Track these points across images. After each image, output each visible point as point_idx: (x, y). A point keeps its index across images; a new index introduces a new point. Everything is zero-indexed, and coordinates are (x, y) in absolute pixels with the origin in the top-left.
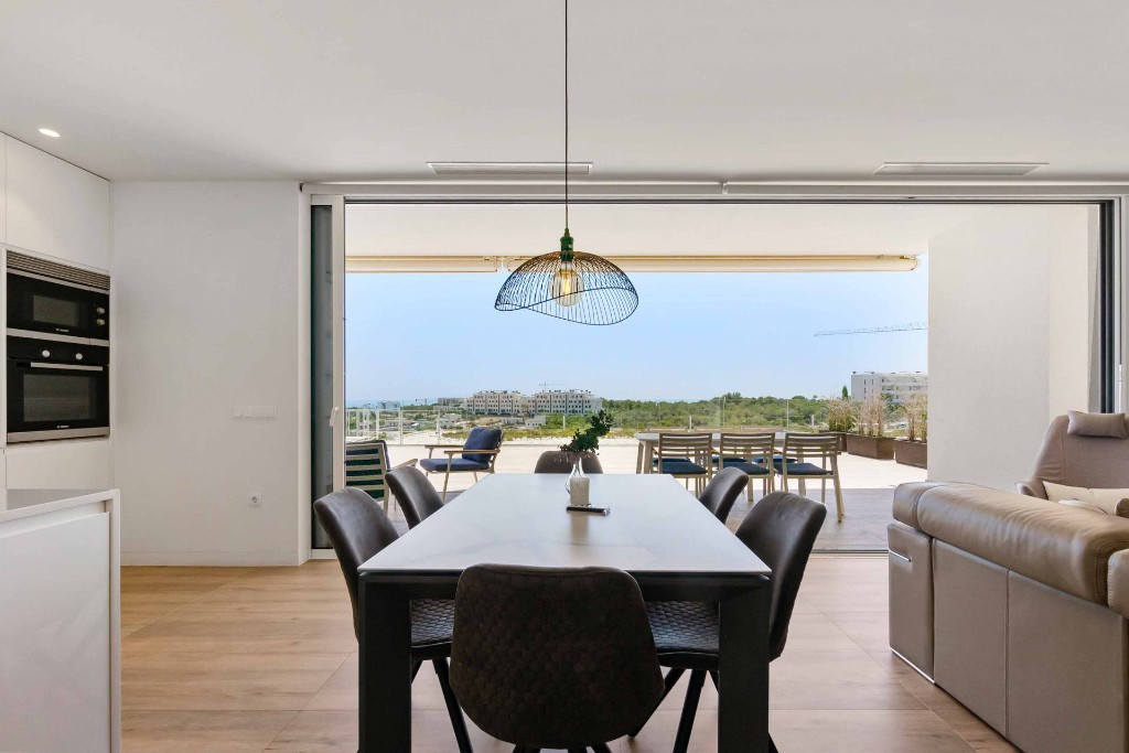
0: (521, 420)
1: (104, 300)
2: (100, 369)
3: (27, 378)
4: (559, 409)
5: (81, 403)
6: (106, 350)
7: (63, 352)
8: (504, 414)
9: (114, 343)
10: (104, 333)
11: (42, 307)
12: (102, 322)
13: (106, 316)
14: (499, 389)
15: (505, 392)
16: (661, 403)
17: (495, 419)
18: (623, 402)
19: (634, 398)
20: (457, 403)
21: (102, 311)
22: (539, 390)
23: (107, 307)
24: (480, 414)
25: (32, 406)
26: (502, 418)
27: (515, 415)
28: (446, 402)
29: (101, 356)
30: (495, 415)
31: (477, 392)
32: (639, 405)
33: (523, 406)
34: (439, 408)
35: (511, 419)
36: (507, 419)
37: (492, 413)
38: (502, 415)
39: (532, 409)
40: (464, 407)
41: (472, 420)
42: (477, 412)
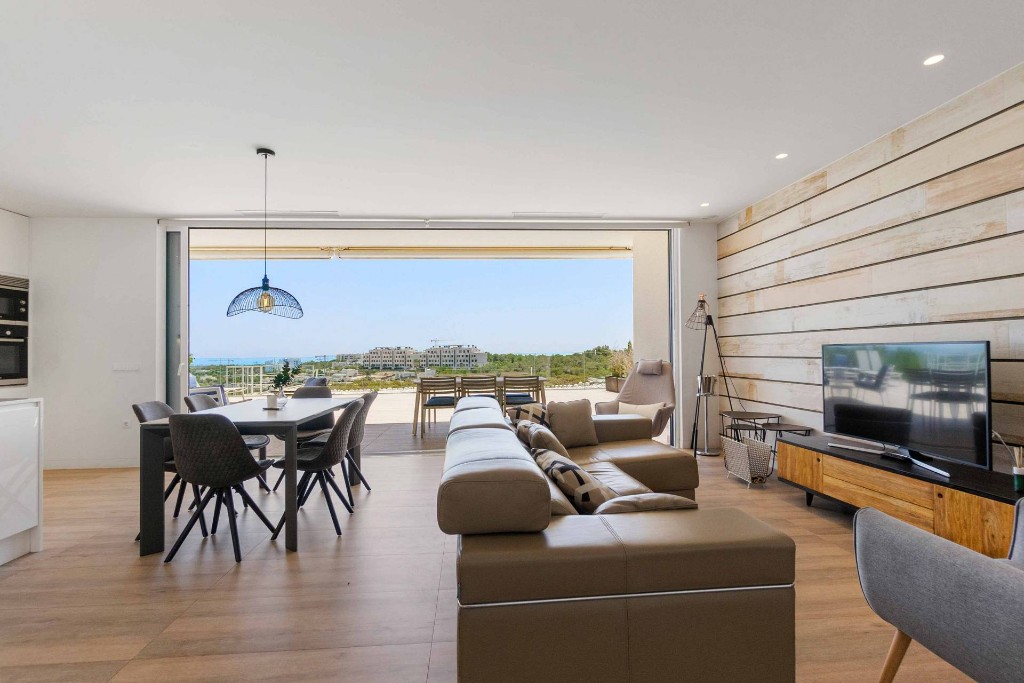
0: (413, 374)
1: (25, 296)
2: (22, 340)
4: (448, 363)
5: (10, 364)
6: (26, 328)
8: (397, 368)
9: (32, 324)
10: (24, 317)
12: (23, 310)
13: (26, 306)
14: (393, 345)
15: (399, 348)
16: (539, 357)
17: (390, 373)
18: (506, 356)
19: (515, 352)
20: (354, 358)
21: (23, 302)
22: (429, 346)
23: (27, 300)
24: (376, 368)
26: (395, 373)
27: (408, 370)
28: (344, 358)
29: (22, 332)
30: (390, 369)
31: (372, 348)
32: (520, 358)
33: (415, 361)
34: (337, 364)
35: (404, 373)
36: (400, 373)
37: (386, 368)
38: (396, 369)
39: (424, 363)
40: (360, 362)
41: (368, 374)
42: (373, 367)
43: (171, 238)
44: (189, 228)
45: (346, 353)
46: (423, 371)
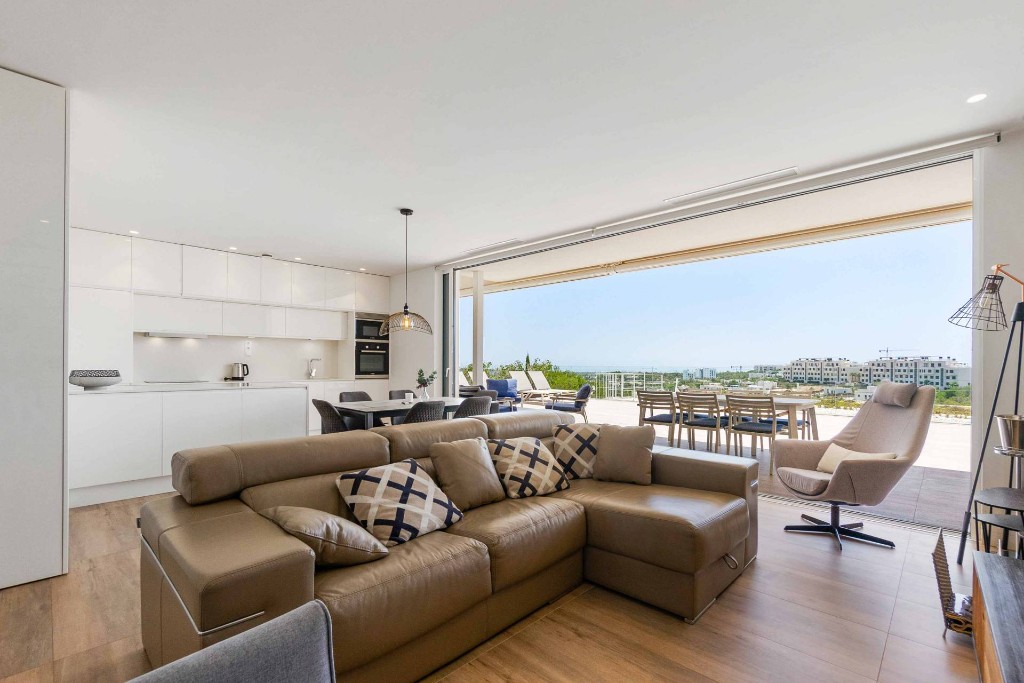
0: (849, 390)
1: (387, 325)
2: (386, 352)
3: (362, 356)
4: (904, 380)
5: (380, 367)
6: (388, 344)
7: (373, 346)
8: (827, 382)
9: (390, 342)
10: (387, 337)
11: (366, 330)
12: (387, 333)
13: (388, 331)
14: (822, 356)
15: (830, 360)
17: (817, 388)
20: (774, 370)
22: (874, 357)
23: (388, 328)
24: (799, 381)
25: (363, 367)
26: (824, 388)
27: (842, 385)
28: (763, 370)
29: (385, 347)
30: (817, 383)
31: (795, 359)
33: (853, 375)
34: (755, 375)
35: (837, 389)
36: (830, 389)
37: (811, 382)
38: (825, 384)
39: (865, 378)
40: (780, 374)
41: (788, 387)
42: (796, 380)
43: (445, 277)
44: (455, 270)
45: (765, 363)
46: (865, 387)
